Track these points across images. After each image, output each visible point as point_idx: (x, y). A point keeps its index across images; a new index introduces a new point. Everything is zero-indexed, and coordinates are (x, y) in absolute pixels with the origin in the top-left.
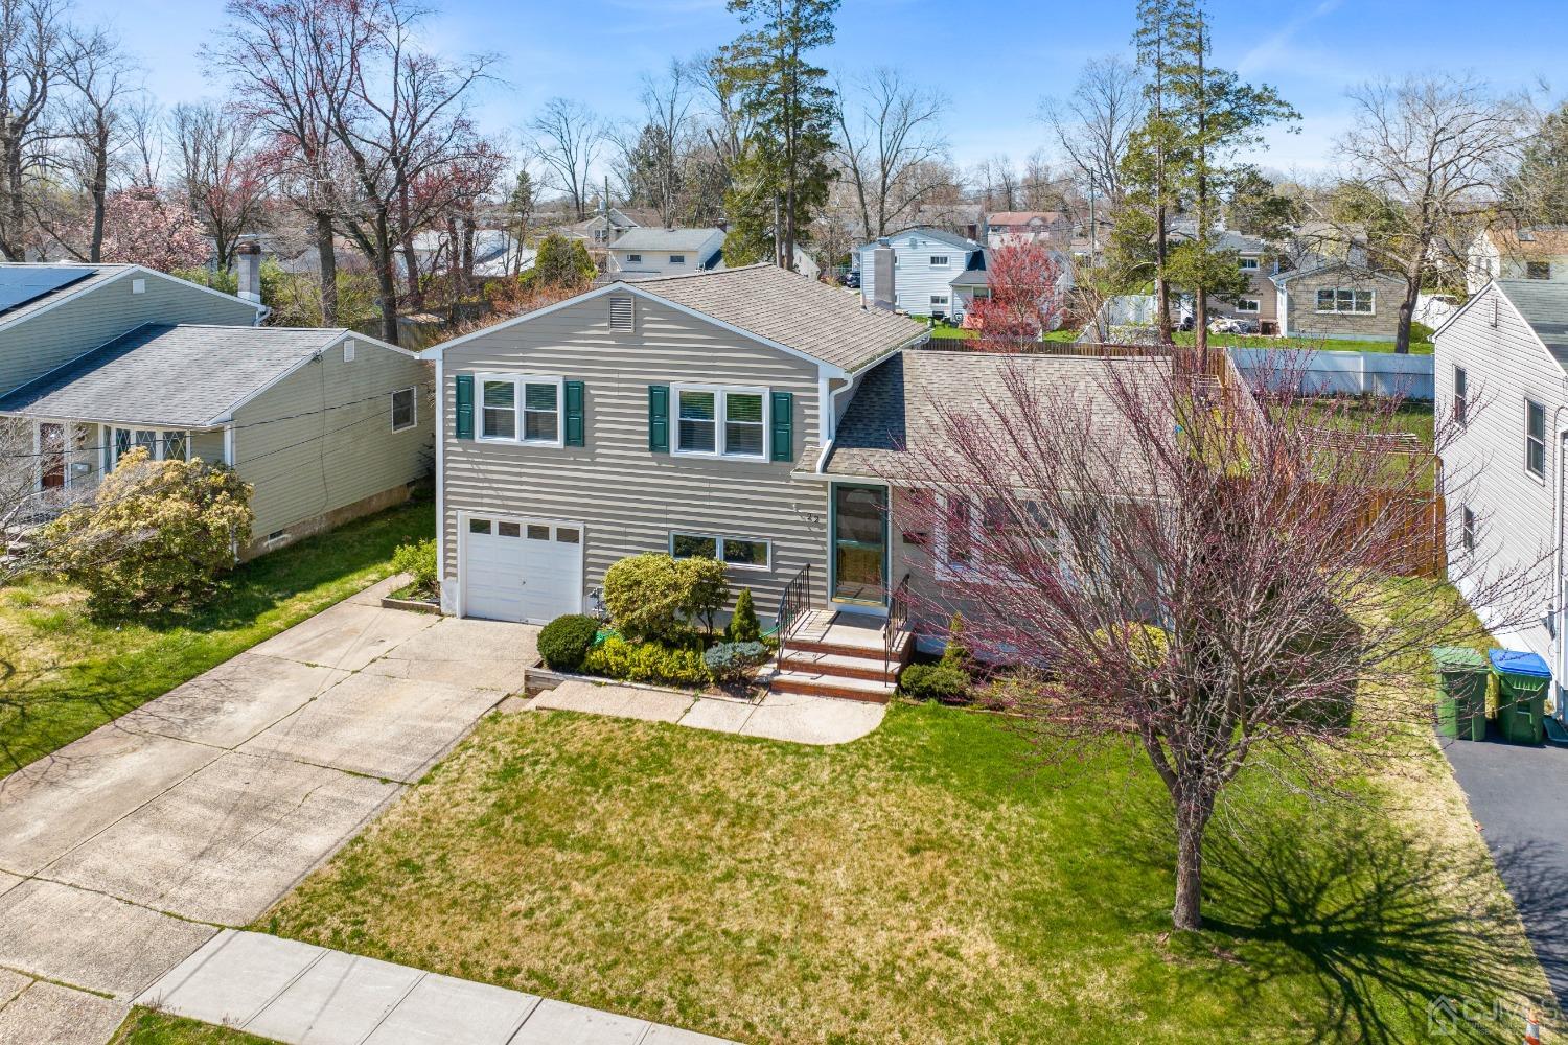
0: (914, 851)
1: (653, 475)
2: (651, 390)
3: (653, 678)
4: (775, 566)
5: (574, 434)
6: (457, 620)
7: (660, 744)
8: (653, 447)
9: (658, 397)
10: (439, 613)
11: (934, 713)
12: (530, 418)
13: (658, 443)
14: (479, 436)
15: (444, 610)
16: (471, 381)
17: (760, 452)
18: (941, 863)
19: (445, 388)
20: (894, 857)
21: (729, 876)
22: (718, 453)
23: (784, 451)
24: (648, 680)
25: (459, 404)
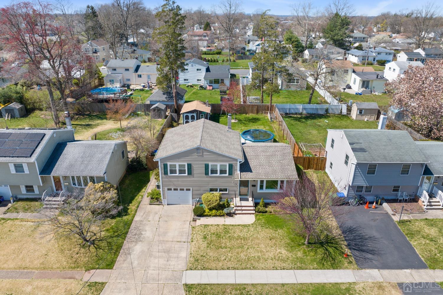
0: (271, 240)
1: (206, 179)
2: (205, 165)
3: (216, 216)
4: (229, 192)
5: (190, 173)
6: (166, 206)
7: (225, 229)
8: (206, 174)
9: (207, 166)
10: (162, 205)
11: (262, 215)
12: (179, 170)
13: (207, 173)
14: (169, 174)
15: (163, 204)
16: (167, 165)
17: (226, 174)
18: (274, 241)
19: (161, 166)
20: (268, 241)
21: (248, 248)
22: (218, 174)
23: (231, 173)
24: (214, 216)
25: (164, 169)
